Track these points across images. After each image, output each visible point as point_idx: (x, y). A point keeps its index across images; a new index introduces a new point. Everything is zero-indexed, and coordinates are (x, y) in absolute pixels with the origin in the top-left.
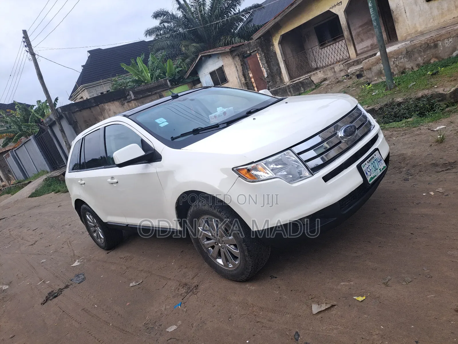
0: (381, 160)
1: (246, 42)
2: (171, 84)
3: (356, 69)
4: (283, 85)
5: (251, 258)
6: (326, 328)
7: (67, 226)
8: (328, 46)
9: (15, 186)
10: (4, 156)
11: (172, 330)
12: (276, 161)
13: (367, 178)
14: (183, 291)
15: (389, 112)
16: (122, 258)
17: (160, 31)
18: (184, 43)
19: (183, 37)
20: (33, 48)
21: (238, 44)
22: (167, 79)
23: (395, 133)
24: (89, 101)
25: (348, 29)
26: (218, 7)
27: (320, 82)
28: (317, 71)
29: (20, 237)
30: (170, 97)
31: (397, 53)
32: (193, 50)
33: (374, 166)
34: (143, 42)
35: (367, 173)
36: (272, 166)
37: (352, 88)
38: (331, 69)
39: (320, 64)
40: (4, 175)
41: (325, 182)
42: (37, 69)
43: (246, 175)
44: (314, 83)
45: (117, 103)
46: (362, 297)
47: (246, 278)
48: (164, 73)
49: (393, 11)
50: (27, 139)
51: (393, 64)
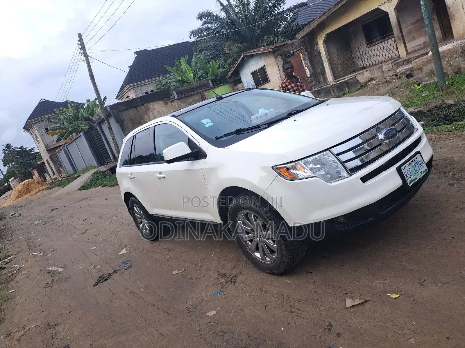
0: (423, 163)
1: (289, 41)
2: (213, 84)
3: (406, 69)
4: (326, 85)
5: (287, 253)
6: (359, 321)
7: (114, 218)
8: (376, 45)
9: (66, 179)
10: (57, 151)
11: (212, 314)
12: (315, 161)
13: (407, 181)
14: (222, 280)
15: (439, 115)
16: (165, 248)
17: (204, 33)
18: (227, 43)
19: (227, 37)
20: (86, 50)
21: (282, 44)
22: (209, 79)
23: (443, 136)
24: (136, 100)
25: (398, 27)
26: (262, 7)
27: (366, 82)
28: (363, 71)
29: (72, 226)
30: (215, 99)
31: (451, 53)
32: (236, 50)
33: (414, 169)
34: (187, 42)
35: (407, 176)
36: (311, 166)
37: (401, 88)
38: (379, 68)
39: (366, 63)
40: (56, 169)
41: (363, 183)
42: (90, 70)
43: (285, 174)
44: (360, 83)
45: (161, 103)
46: (396, 294)
47: (282, 272)
48: (207, 74)
49: (449, 7)
50: (78, 135)
51: (447, 63)
